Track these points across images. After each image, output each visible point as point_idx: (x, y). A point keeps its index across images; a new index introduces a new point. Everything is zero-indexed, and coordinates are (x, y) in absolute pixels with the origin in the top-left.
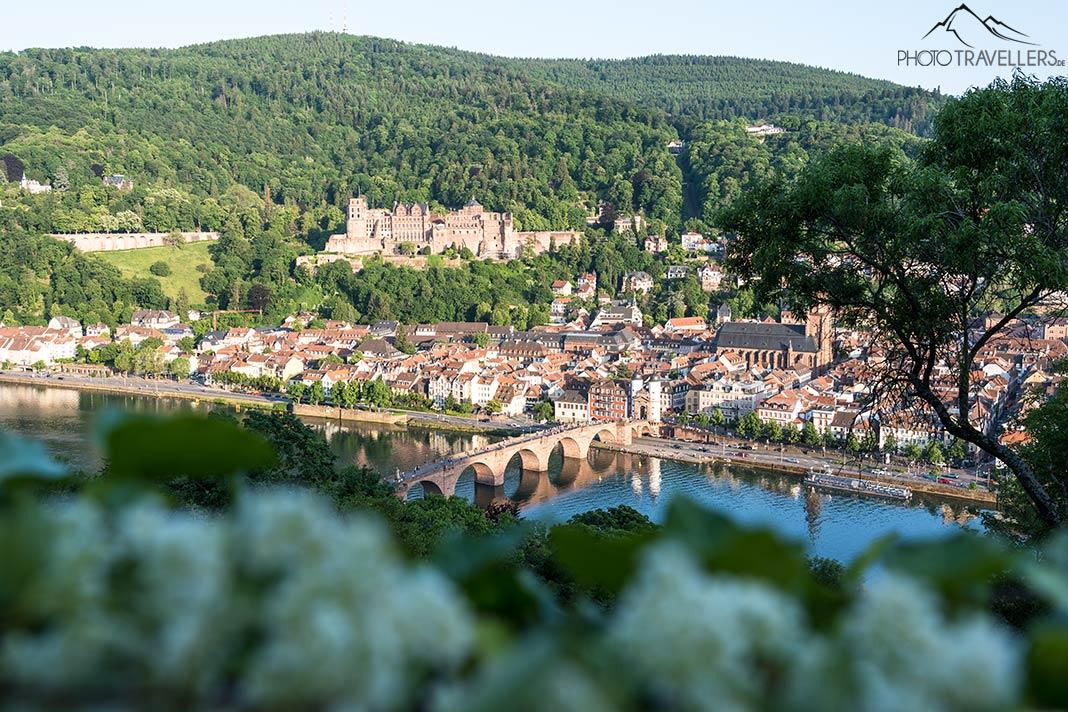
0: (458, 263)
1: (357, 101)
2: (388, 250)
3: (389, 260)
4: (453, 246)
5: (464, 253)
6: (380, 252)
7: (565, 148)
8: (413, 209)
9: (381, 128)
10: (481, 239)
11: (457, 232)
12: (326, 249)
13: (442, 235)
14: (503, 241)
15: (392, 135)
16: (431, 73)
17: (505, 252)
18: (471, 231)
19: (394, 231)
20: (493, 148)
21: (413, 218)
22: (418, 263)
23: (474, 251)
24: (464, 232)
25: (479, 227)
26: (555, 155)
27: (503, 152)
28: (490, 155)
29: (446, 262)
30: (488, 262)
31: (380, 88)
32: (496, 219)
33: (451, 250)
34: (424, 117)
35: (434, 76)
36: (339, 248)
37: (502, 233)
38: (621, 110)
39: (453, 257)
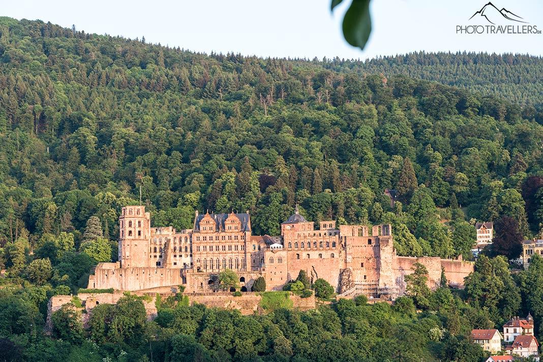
0: (311, 303)
1: (38, 98)
2: (195, 285)
3: (199, 300)
4: (301, 276)
5: (321, 289)
6: (182, 288)
7: (390, 150)
8: (227, 222)
9: (83, 130)
10: (341, 266)
11: (304, 255)
12: (91, 286)
13: (280, 260)
14: (378, 269)
15: (104, 139)
16: (137, 61)
17: (381, 286)
18: (326, 255)
19: (196, 257)
20: (282, 150)
21: (227, 235)
22: (247, 305)
23: (334, 283)
24: (314, 255)
25: (338, 246)
26: (379, 159)
27: (298, 154)
28: (281, 159)
29: (293, 302)
30: (360, 300)
31: (68, 80)
32: (361, 235)
33: (300, 283)
34: (146, 117)
35: (143, 66)
36: (113, 282)
37: (377, 257)
38: (456, 100)
39: (306, 295)
